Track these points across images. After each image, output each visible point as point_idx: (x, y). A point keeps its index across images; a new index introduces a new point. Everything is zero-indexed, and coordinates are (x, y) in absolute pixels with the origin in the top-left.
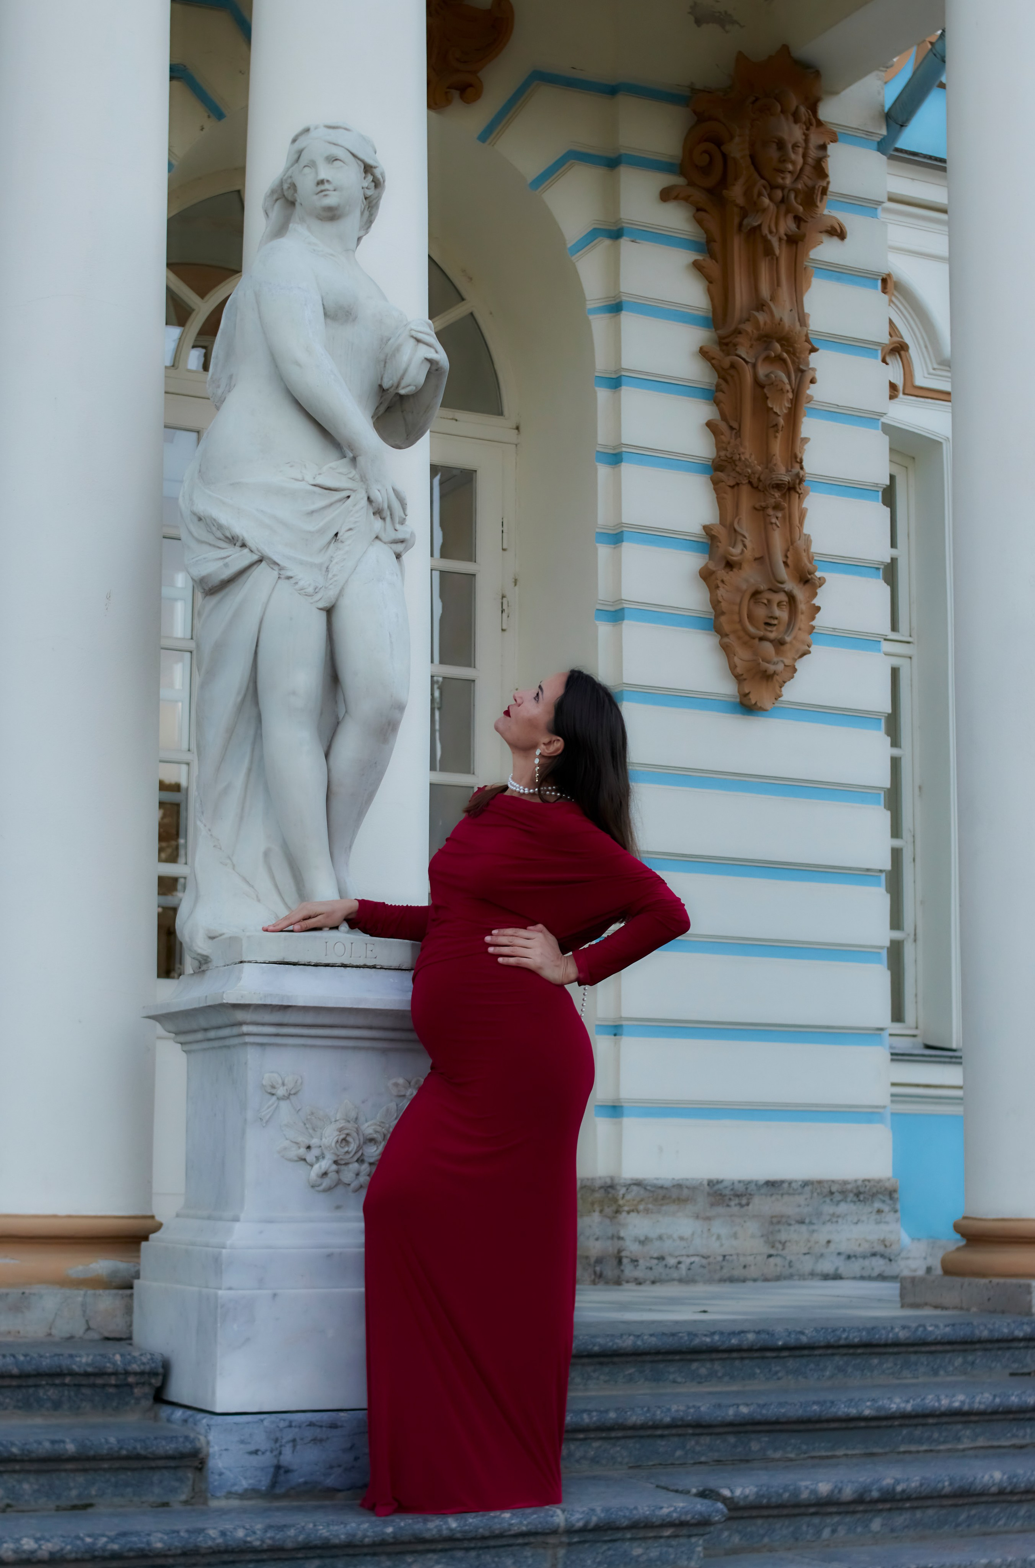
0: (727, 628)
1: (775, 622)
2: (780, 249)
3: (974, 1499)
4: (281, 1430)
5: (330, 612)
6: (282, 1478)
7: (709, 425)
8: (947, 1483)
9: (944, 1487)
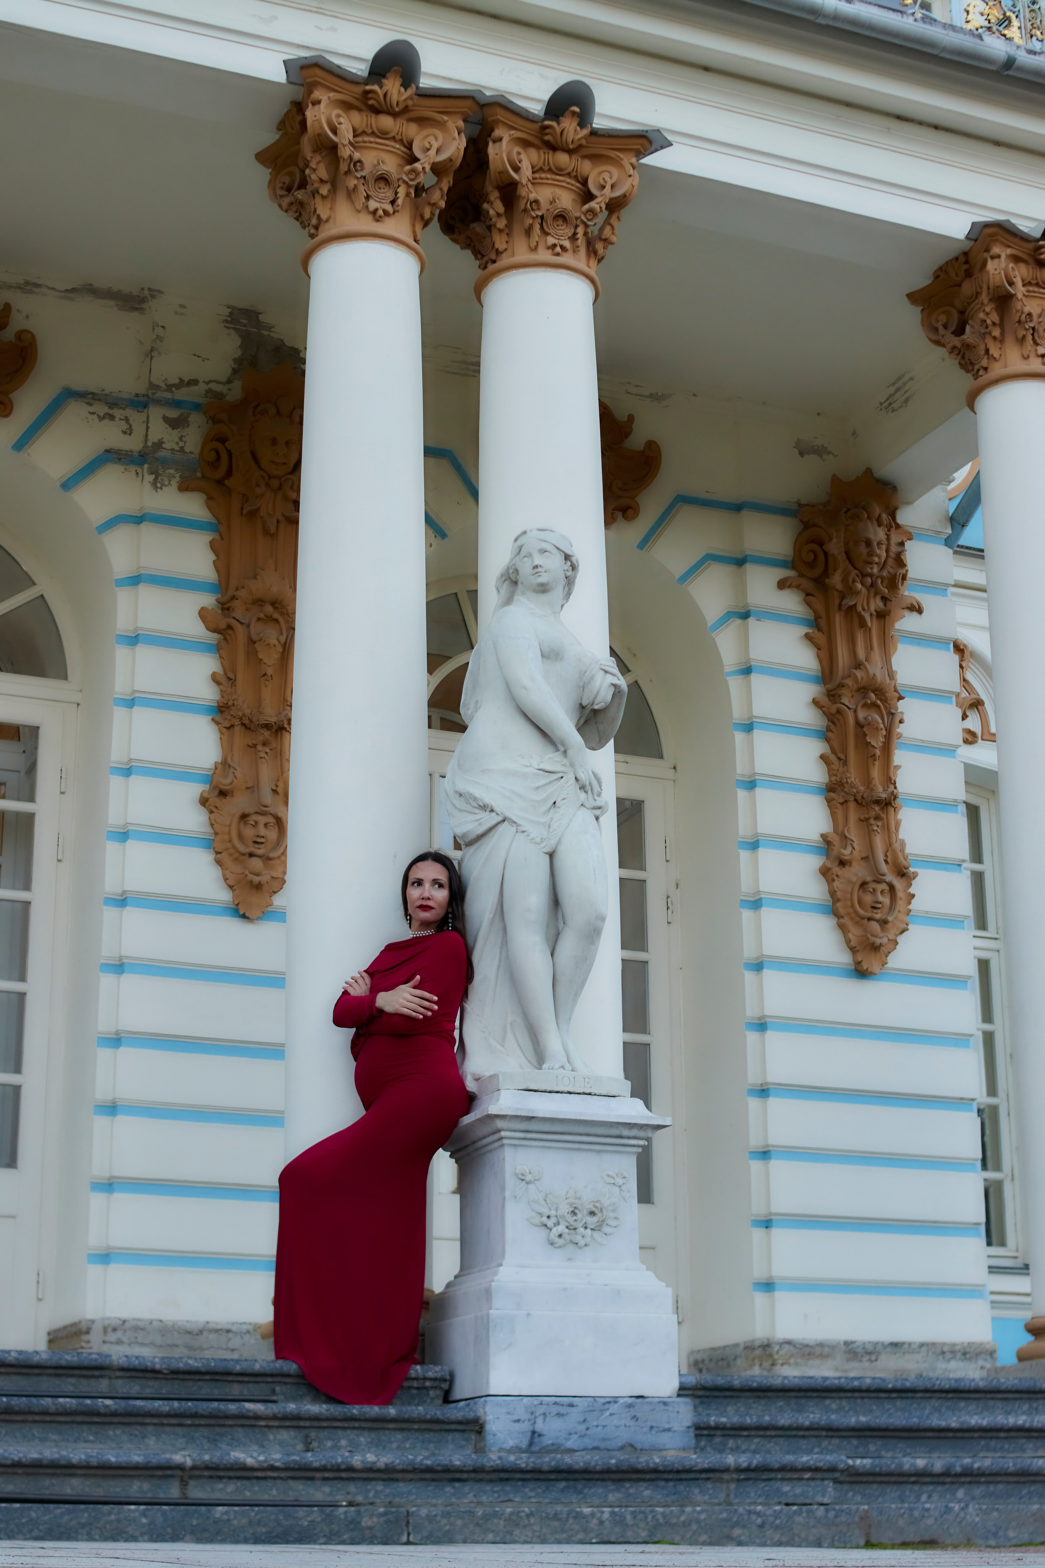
0: (842, 911)
1: (880, 906)
2: (871, 621)
3: (1032, 1478)
4: (535, 1406)
5: (551, 855)
6: (536, 1440)
7: (822, 757)
8: (1011, 1464)
9: (1008, 1468)
